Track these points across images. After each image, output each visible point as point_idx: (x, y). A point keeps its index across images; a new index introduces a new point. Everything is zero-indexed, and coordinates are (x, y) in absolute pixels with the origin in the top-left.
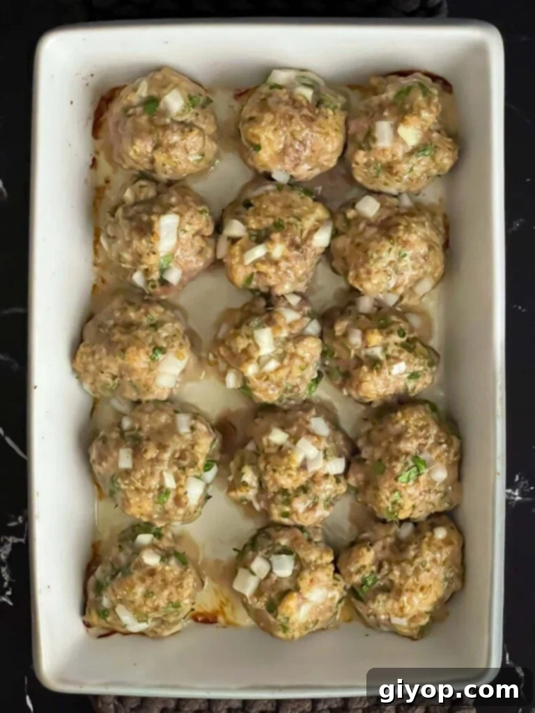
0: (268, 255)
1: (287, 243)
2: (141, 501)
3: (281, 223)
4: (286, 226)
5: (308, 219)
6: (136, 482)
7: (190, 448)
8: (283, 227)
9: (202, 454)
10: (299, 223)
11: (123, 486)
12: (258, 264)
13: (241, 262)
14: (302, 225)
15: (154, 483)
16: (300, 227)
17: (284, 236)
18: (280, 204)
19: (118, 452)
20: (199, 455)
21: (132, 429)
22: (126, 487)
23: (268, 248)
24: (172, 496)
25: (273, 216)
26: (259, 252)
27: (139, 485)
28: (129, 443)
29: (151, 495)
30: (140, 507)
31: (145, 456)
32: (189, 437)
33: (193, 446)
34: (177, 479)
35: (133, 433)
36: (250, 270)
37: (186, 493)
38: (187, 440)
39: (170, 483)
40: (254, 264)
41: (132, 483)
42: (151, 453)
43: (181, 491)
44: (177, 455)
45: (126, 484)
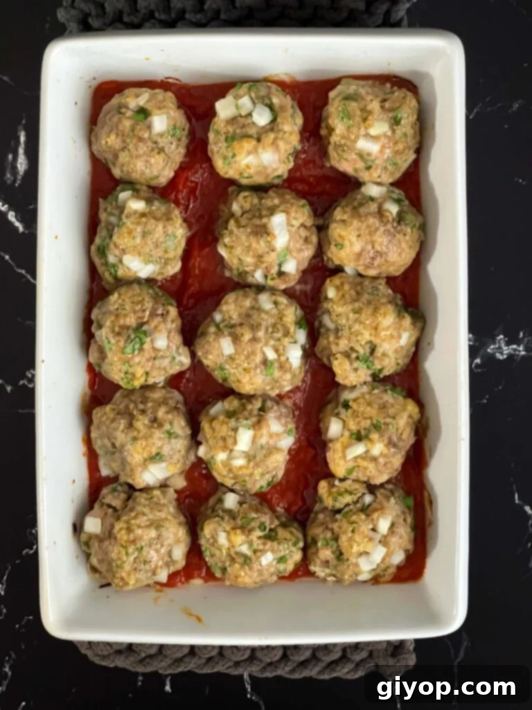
0: (367, 452)
1: (386, 442)
2: (251, 379)
3: (379, 424)
4: (383, 427)
5: (402, 418)
6: (242, 363)
7: (279, 321)
8: (380, 427)
9: (291, 323)
10: (394, 422)
11: (232, 371)
12: (359, 460)
13: (344, 457)
14: (397, 424)
15: (258, 359)
16: (395, 426)
17: (382, 436)
18: (376, 406)
19: (219, 342)
20: (289, 325)
21: (223, 320)
22: (235, 371)
23: (366, 446)
24: (276, 365)
25: (371, 418)
26: (359, 449)
27: (245, 365)
28: (226, 333)
29: (258, 371)
30: (252, 384)
31: (242, 339)
32: (275, 311)
33: (281, 319)
34: (277, 351)
35: (226, 323)
36: (351, 464)
37: (288, 359)
38: (274, 315)
39: (271, 355)
40: (356, 458)
41: (238, 365)
42: (247, 336)
43: (283, 359)
44: (270, 330)
45: (234, 368)
